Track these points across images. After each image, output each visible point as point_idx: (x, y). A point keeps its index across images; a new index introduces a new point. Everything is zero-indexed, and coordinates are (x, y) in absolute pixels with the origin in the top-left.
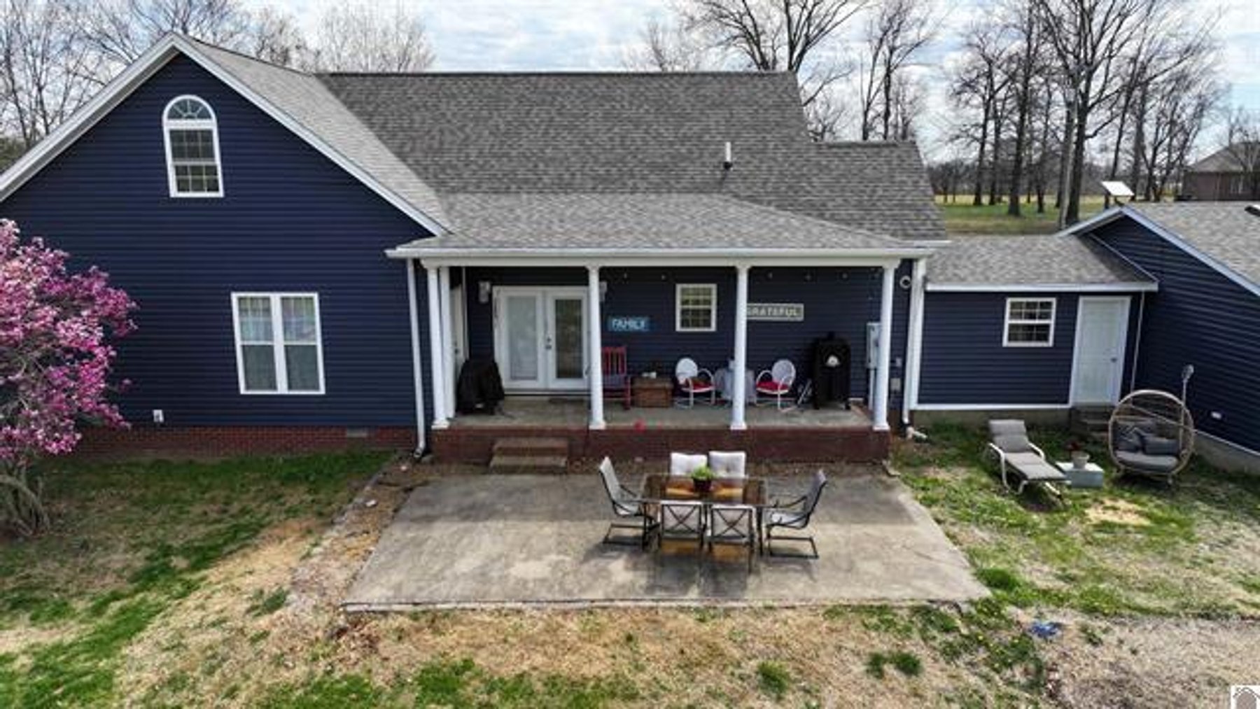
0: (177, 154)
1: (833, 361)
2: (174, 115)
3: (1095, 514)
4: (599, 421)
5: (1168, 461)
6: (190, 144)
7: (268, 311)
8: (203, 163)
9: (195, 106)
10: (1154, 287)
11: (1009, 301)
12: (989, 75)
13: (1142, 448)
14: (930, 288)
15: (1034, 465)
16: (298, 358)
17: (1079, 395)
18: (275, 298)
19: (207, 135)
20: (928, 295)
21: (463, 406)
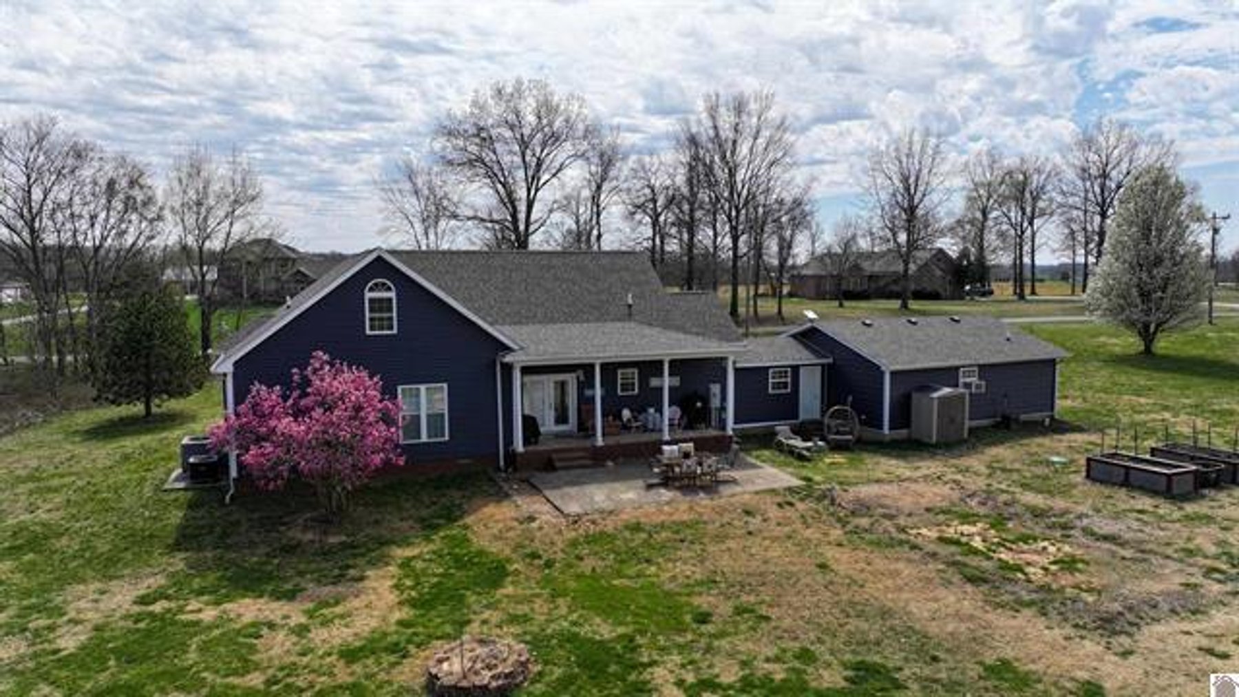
0: (371, 310)
1: (699, 404)
2: (371, 289)
3: (828, 461)
4: (600, 441)
5: (850, 437)
6: (380, 305)
7: (418, 396)
8: (385, 315)
9: (384, 284)
10: (830, 360)
11: (771, 371)
12: (654, 201)
13: (838, 433)
14: (739, 365)
15: (798, 443)
16: (435, 419)
17: (803, 416)
18: (423, 388)
19: (390, 300)
20: (737, 370)
21: (526, 442)
